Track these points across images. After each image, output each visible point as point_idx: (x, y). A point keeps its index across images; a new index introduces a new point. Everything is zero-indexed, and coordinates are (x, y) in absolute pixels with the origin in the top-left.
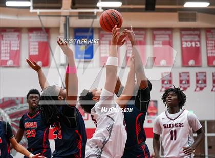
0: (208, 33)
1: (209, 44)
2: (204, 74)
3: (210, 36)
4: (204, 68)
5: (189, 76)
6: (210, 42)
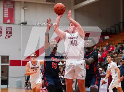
0: (4, 3)
1: (5, 10)
2: (1, 28)
3: (5, 5)
4: (1, 24)
6: (5, 9)
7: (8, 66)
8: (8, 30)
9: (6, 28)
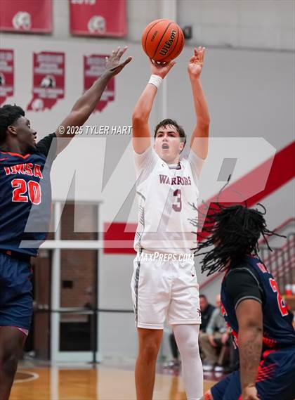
2: (59, 59)
4: (60, 39)
5: (11, 63)
7: (96, 252)
8: (93, 68)
9: (85, 59)
